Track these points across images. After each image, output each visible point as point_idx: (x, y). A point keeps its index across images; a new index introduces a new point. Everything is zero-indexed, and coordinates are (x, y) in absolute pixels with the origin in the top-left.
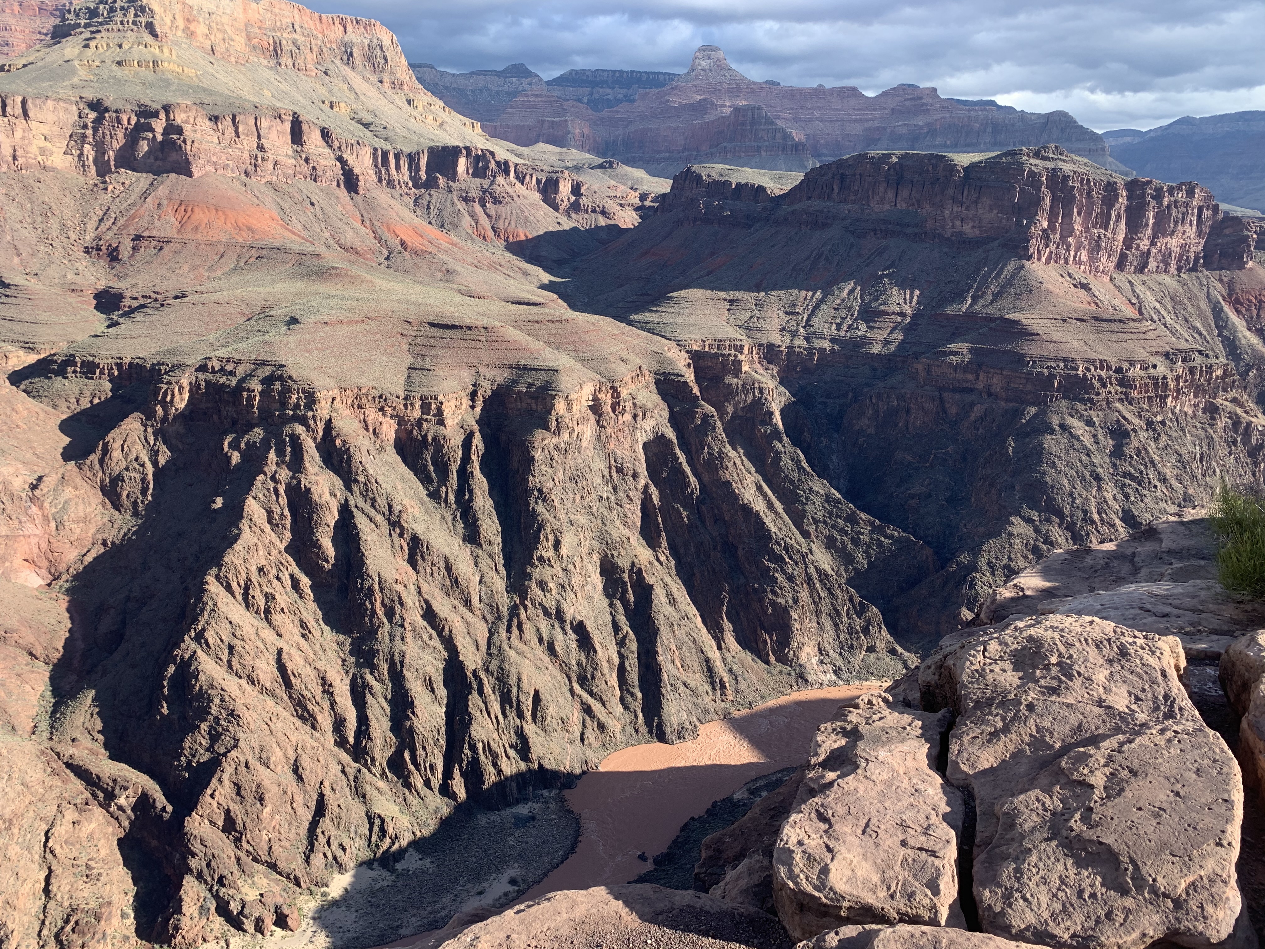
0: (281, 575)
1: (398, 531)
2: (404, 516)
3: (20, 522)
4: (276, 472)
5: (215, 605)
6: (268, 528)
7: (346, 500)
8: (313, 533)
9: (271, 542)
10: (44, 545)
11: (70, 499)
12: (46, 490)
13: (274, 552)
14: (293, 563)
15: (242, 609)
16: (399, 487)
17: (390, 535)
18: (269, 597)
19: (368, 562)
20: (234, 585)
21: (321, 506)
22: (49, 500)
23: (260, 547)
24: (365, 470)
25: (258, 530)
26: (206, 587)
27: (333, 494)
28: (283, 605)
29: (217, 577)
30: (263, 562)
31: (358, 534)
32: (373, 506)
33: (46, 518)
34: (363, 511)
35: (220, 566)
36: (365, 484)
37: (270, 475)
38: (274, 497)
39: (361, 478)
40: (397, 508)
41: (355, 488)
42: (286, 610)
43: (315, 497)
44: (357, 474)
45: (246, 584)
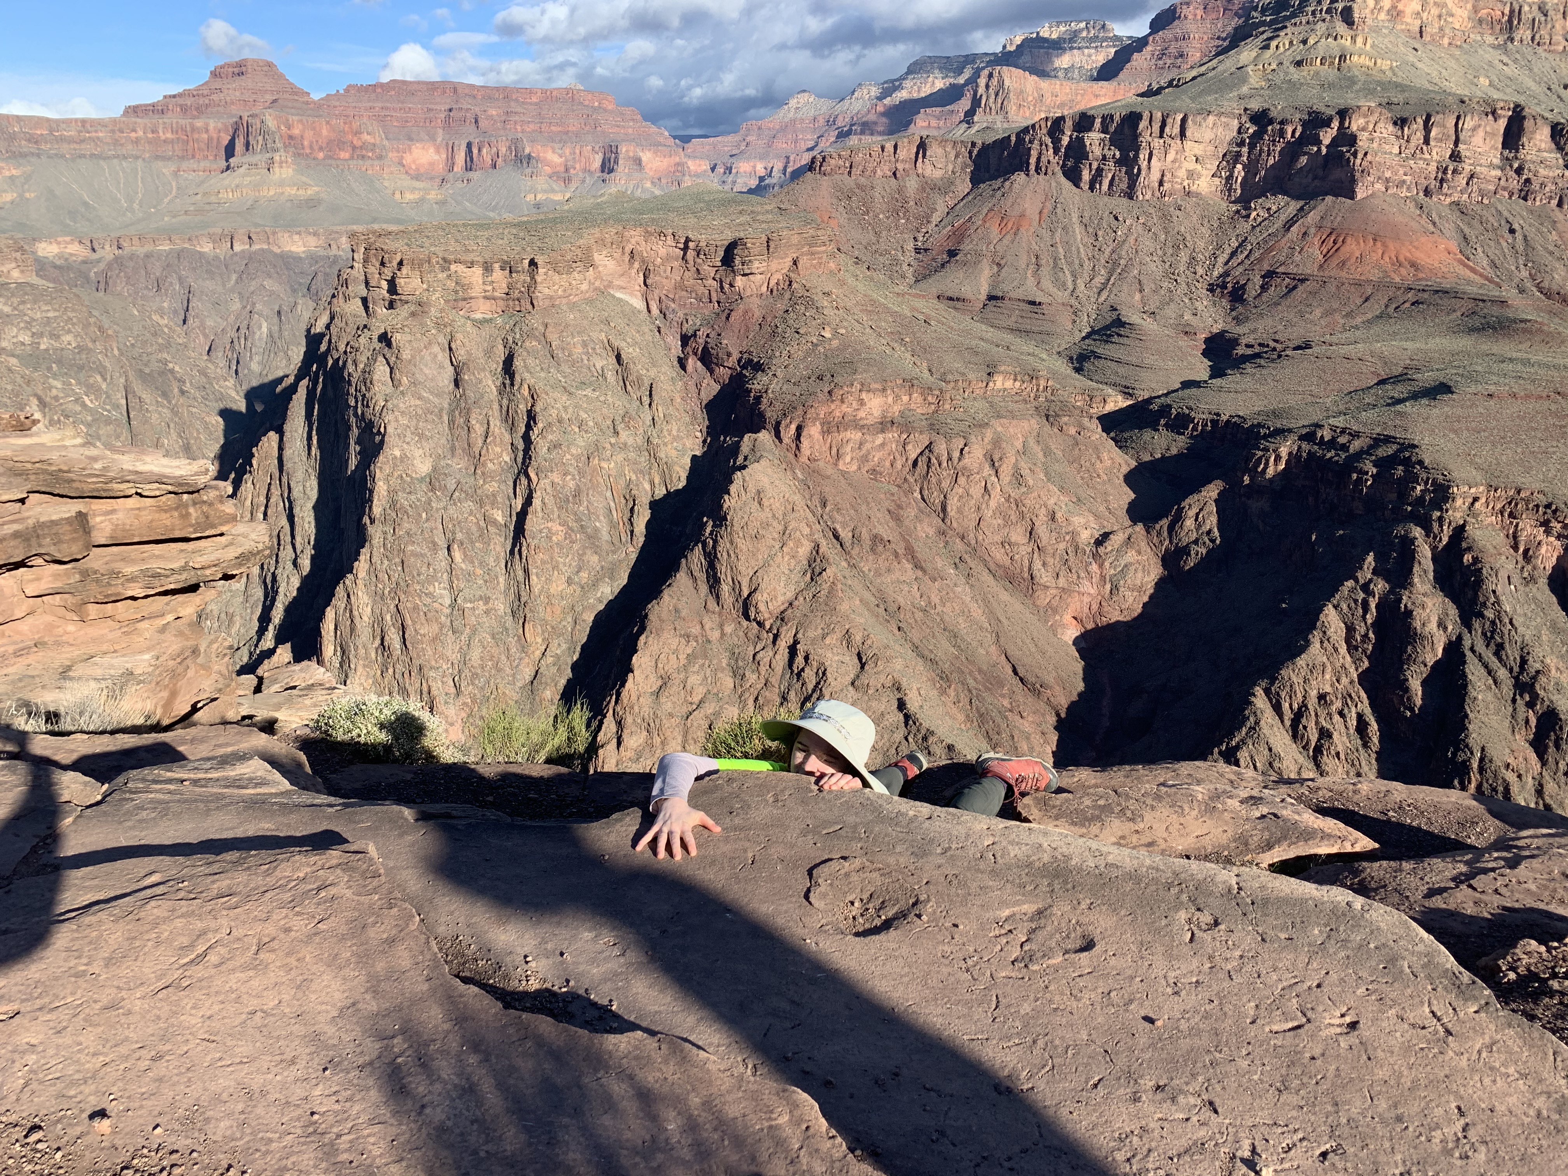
0: (1346, 711)
1: (1527, 698)
2: (1542, 679)
3: (1078, 577)
4: (1371, 580)
5: (1257, 723)
6: (1343, 649)
7: (1460, 638)
8: (1401, 670)
9: (1343, 666)
10: (1095, 607)
11: (1131, 564)
12: (1110, 548)
13: (1345, 680)
14: (1366, 701)
15: (1287, 738)
16: (1544, 638)
17: (1514, 701)
18: (1325, 734)
19: (1471, 727)
20: (1286, 706)
21: (1422, 637)
22: (1110, 560)
23: (1329, 669)
24: (1498, 602)
25: (1330, 648)
26: (1253, 699)
27: (1441, 625)
28: (1340, 748)
29: (1267, 692)
30: (1328, 689)
31: (1465, 686)
32: (1497, 654)
33: (1103, 578)
34: (1480, 658)
35: (1273, 680)
36: (1493, 623)
37: (1362, 581)
38: (1361, 611)
39: (1490, 614)
40: (1534, 666)
41: (1477, 624)
42: (1342, 756)
43: (1417, 624)
44: (1484, 605)
45: (1300, 709)
